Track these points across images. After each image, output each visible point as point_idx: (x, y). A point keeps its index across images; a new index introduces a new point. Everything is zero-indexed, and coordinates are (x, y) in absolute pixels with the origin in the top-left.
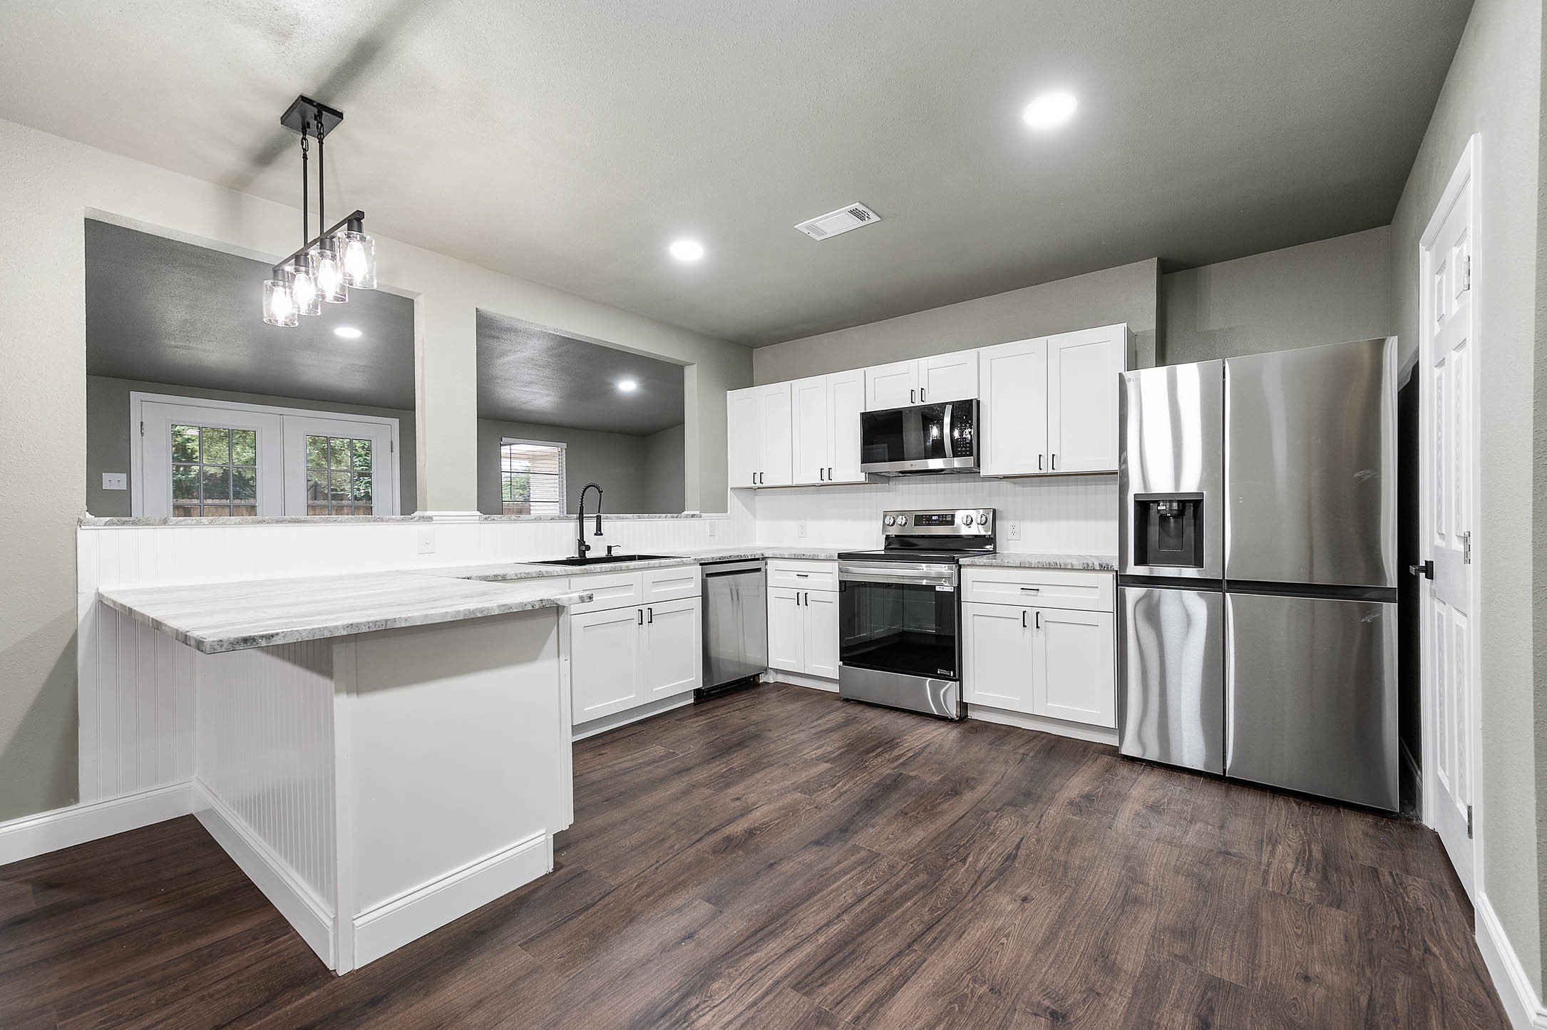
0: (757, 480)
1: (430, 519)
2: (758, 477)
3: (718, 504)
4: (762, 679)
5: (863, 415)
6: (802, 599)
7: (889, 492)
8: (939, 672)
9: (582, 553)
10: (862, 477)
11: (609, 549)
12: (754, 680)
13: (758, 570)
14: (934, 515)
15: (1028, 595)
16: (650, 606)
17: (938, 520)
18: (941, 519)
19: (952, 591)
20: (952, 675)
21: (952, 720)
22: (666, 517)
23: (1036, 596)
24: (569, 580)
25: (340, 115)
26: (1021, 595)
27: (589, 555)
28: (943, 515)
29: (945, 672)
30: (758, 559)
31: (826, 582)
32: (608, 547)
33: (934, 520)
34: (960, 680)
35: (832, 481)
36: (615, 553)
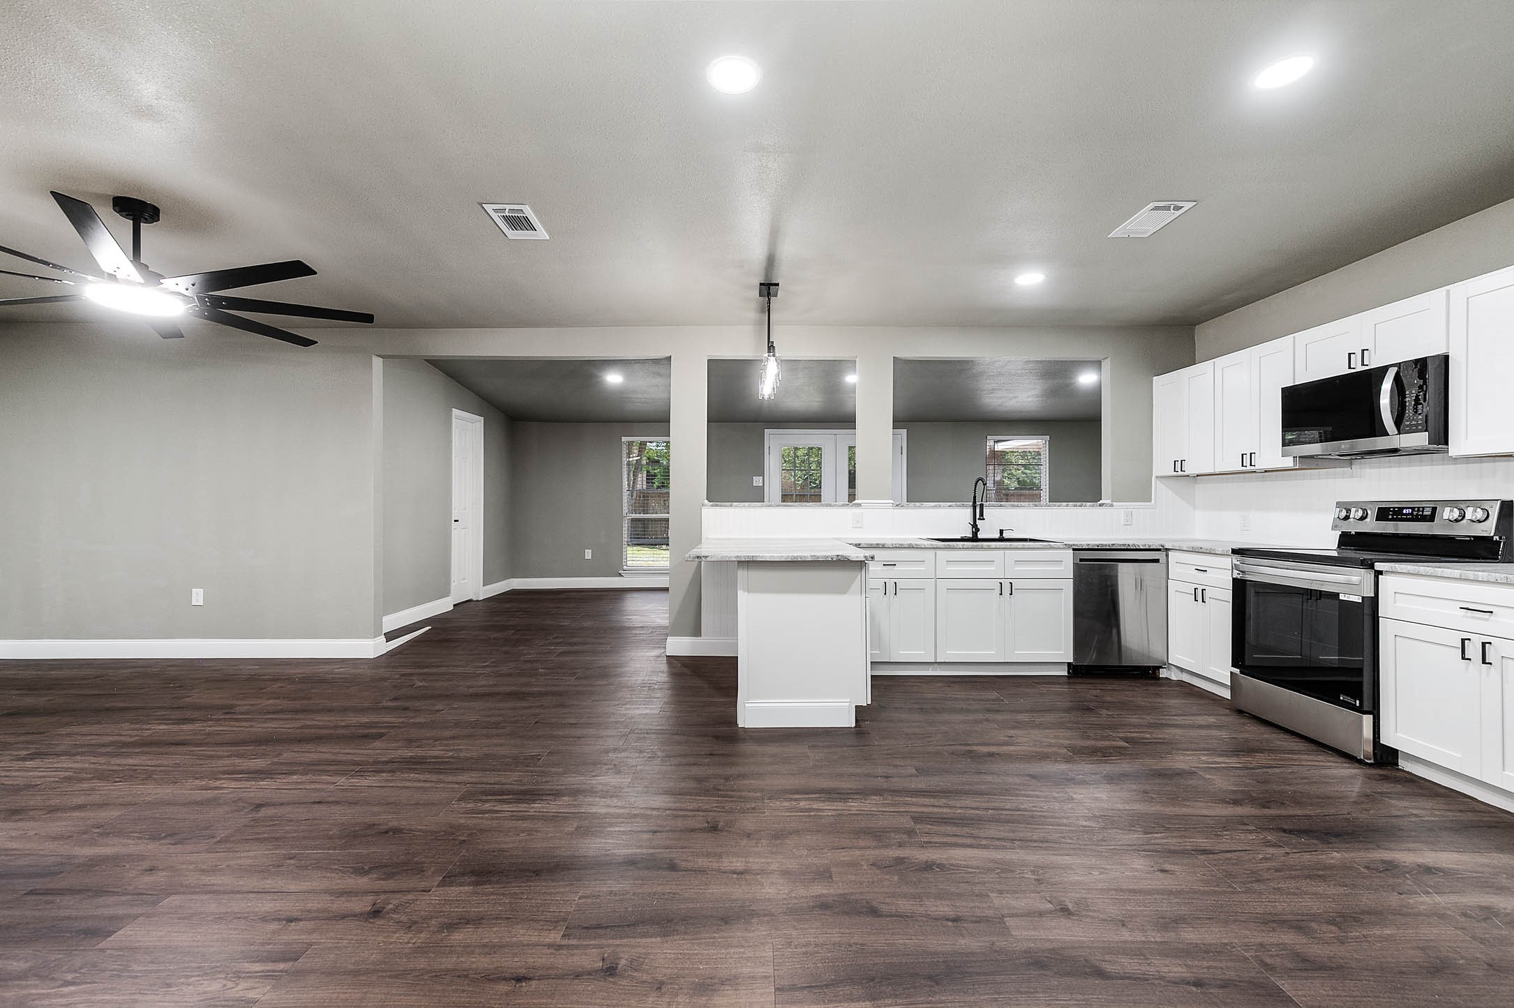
0: (1178, 468)
1: (859, 505)
2: (1178, 465)
3: (1142, 493)
4: (1163, 673)
5: (1284, 390)
6: (1199, 595)
7: (1352, 477)
8: (1341, 698)
9: (975, 533)
10: (1289, 462)
11: (1001, 532)
12: (1154, 673)
13: (1157, 561)
14: (1407, 508)
15: (1473, 618)
16: (1011, 581)
17: (1412, 514)
18: (1415, 513)
19: (1361, 601)
20: (1358, 705)
21: (1360, 762)
22: (1067, 506)
23: (1487, 620)
24: (936, 553)
25: (777, 285)
26: (1463, 616)
27: (980, 536)
28: (1419, 508)
29: (1349, 699)
30: (1160, 550)
31: (1220, 578)
32: (1000, 530)
33: (1406, 514)
34: (1375, 711)
35: (1256, 468)
36: (1006, 535)
